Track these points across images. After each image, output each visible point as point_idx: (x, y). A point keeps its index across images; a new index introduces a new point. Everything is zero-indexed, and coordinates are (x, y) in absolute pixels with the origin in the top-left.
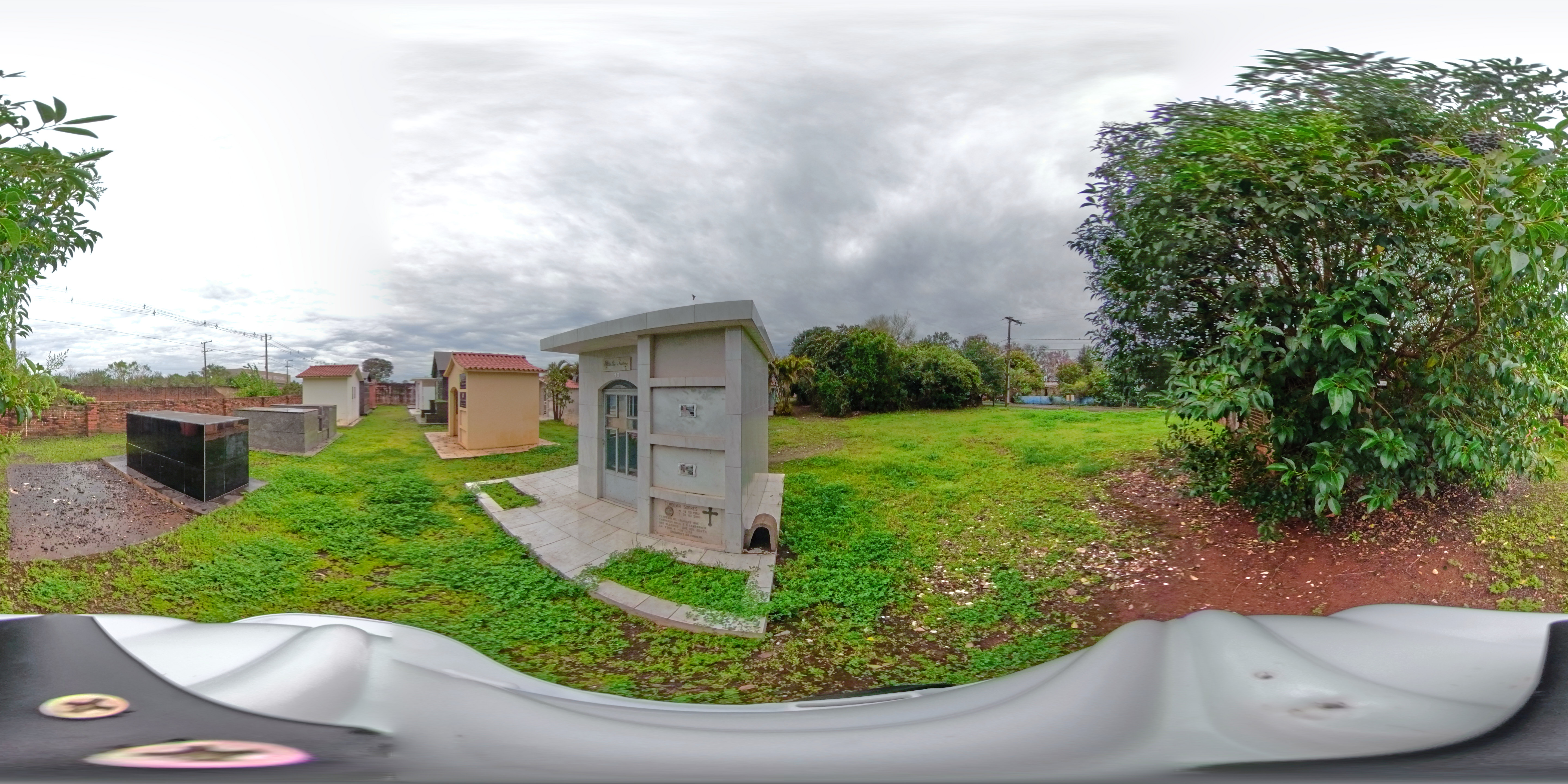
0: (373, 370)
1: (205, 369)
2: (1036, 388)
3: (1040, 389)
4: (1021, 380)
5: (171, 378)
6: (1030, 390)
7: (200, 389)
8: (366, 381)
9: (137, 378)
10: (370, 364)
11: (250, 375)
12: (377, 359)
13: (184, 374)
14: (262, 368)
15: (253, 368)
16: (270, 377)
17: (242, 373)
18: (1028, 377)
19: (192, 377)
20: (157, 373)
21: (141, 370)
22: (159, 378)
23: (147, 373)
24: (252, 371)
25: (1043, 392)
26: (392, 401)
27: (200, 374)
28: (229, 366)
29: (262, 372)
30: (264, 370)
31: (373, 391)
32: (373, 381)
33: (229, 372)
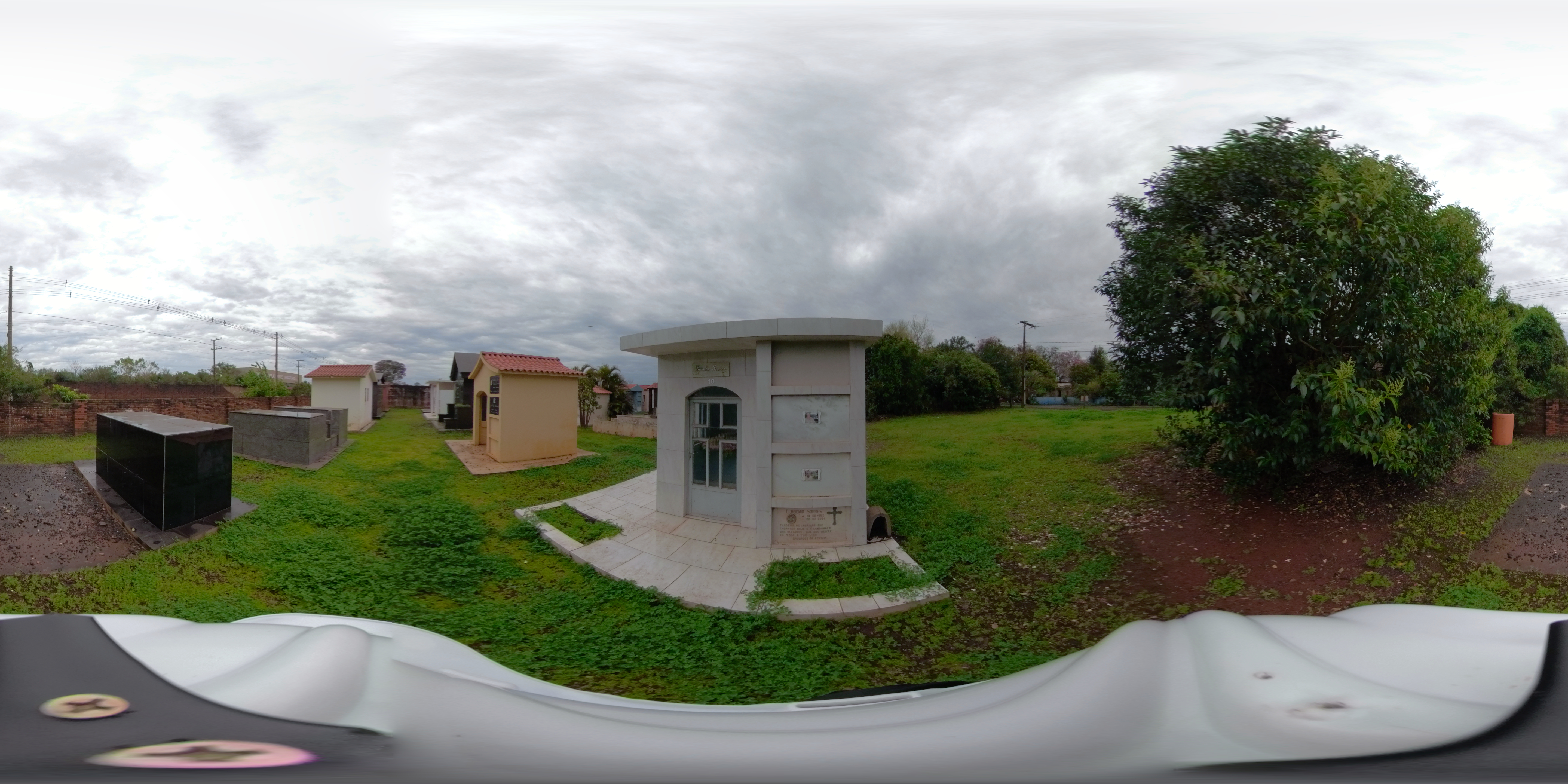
0: (386, 371)
1: (214, 367)
2: (1050, 389)
3: (1054, 390)
4: (1036, 382)
5: (179, 376)
6: (1044, 391)
7: (208, 387)
8: (380, 383)
9: (144, 375)
10: (383, 366)
11: (258, 374)
12: (390, 361)
13: (194, 372)
14: (270, 367)
15: (262, 367)
16: (279, 377)
17: (250, 371)
18: (1042, 379)
19: (201, 375)
20: (165, 371)
21: (148, 367)
22: (167, 376)
23: (154, 370)
24: (260, 370)
25: (1057, 393)
26: (405, 403)
27: (209, 372)
28: (239, 365)
29: (271, 372)
30: (274, 369)
31: (386, 393)
32: (387, 383)
33: (238, 371)
